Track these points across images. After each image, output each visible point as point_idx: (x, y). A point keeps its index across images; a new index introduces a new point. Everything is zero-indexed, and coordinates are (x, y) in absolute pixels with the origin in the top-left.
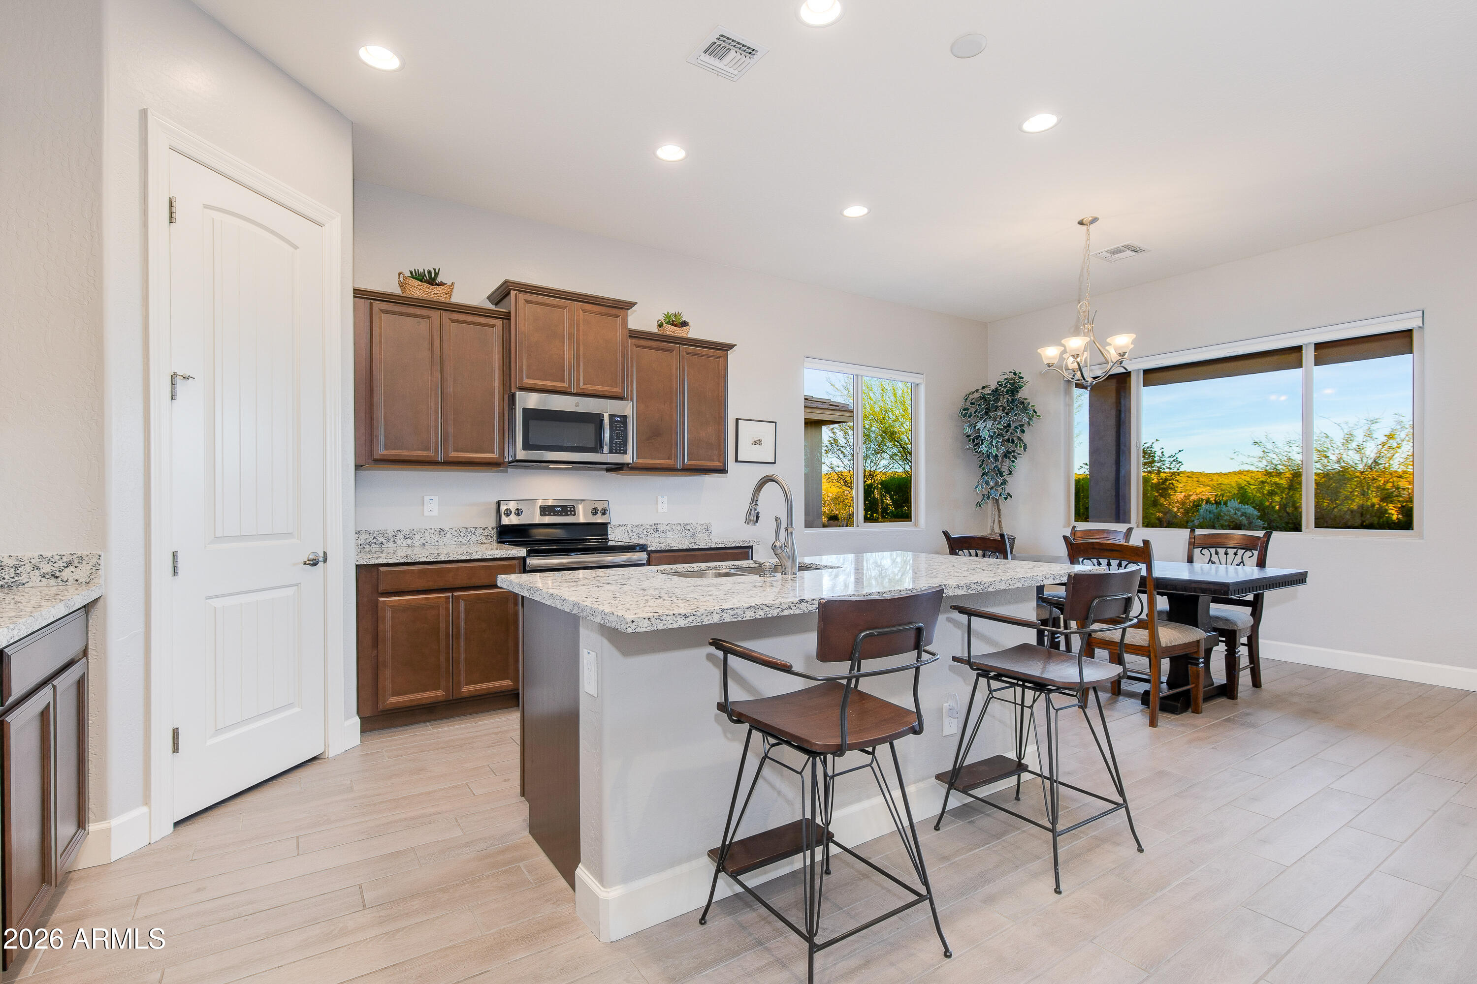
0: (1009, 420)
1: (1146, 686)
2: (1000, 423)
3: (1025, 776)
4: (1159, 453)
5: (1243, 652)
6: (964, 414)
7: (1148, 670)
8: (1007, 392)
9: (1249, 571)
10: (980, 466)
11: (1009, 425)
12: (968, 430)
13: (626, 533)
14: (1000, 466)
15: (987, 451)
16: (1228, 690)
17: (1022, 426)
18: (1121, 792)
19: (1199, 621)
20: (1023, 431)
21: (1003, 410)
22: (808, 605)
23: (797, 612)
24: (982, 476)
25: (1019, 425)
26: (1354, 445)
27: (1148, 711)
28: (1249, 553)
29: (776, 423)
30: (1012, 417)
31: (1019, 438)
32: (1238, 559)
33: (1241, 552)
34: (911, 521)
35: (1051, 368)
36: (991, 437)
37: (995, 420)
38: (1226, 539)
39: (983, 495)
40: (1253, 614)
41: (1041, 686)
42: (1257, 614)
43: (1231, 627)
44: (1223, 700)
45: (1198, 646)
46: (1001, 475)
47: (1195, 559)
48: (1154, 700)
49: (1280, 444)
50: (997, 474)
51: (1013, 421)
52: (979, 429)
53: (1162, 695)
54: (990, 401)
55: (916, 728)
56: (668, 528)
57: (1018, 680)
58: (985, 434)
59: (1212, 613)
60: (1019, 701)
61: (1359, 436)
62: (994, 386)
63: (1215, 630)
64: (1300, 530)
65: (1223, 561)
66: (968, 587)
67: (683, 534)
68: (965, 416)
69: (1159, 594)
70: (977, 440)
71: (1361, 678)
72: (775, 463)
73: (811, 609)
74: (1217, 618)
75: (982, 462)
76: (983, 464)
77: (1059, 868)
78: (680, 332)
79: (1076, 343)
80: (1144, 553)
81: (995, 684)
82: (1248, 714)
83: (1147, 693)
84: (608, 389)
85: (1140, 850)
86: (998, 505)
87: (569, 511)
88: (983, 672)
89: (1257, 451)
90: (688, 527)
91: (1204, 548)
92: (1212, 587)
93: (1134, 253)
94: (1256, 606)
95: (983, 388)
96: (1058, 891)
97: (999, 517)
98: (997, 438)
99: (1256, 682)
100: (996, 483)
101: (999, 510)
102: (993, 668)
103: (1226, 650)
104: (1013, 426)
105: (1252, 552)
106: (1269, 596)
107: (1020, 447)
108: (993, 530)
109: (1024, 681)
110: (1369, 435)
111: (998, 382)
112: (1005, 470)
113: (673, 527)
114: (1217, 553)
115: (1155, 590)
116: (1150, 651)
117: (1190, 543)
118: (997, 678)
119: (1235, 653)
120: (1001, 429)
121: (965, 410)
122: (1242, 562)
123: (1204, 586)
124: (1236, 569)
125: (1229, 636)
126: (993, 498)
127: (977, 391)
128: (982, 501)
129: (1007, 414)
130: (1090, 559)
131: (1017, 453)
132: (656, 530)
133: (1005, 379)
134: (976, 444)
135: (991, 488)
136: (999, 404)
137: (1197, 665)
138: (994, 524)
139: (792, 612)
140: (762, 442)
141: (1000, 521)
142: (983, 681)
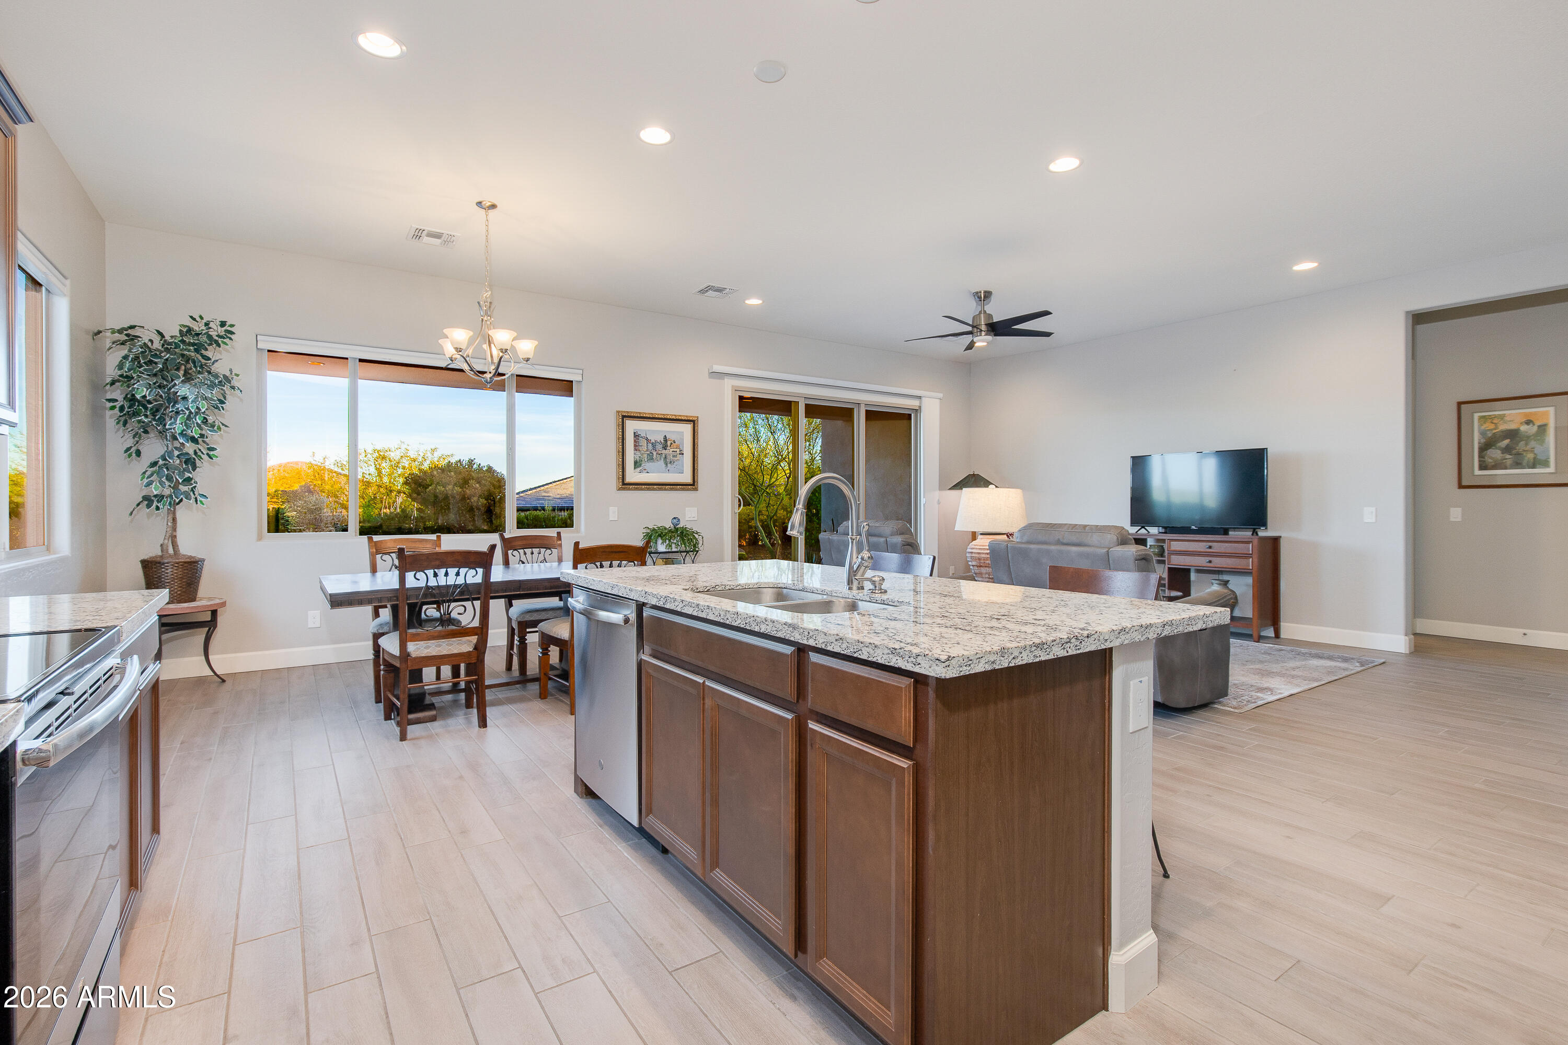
28: (549, 552)
32: (542, 558)
33: (543, 550)
47: (510, 561)
105: (551, 550)
114: (525, 554)
122: (545, 559)
124: (539, 565)
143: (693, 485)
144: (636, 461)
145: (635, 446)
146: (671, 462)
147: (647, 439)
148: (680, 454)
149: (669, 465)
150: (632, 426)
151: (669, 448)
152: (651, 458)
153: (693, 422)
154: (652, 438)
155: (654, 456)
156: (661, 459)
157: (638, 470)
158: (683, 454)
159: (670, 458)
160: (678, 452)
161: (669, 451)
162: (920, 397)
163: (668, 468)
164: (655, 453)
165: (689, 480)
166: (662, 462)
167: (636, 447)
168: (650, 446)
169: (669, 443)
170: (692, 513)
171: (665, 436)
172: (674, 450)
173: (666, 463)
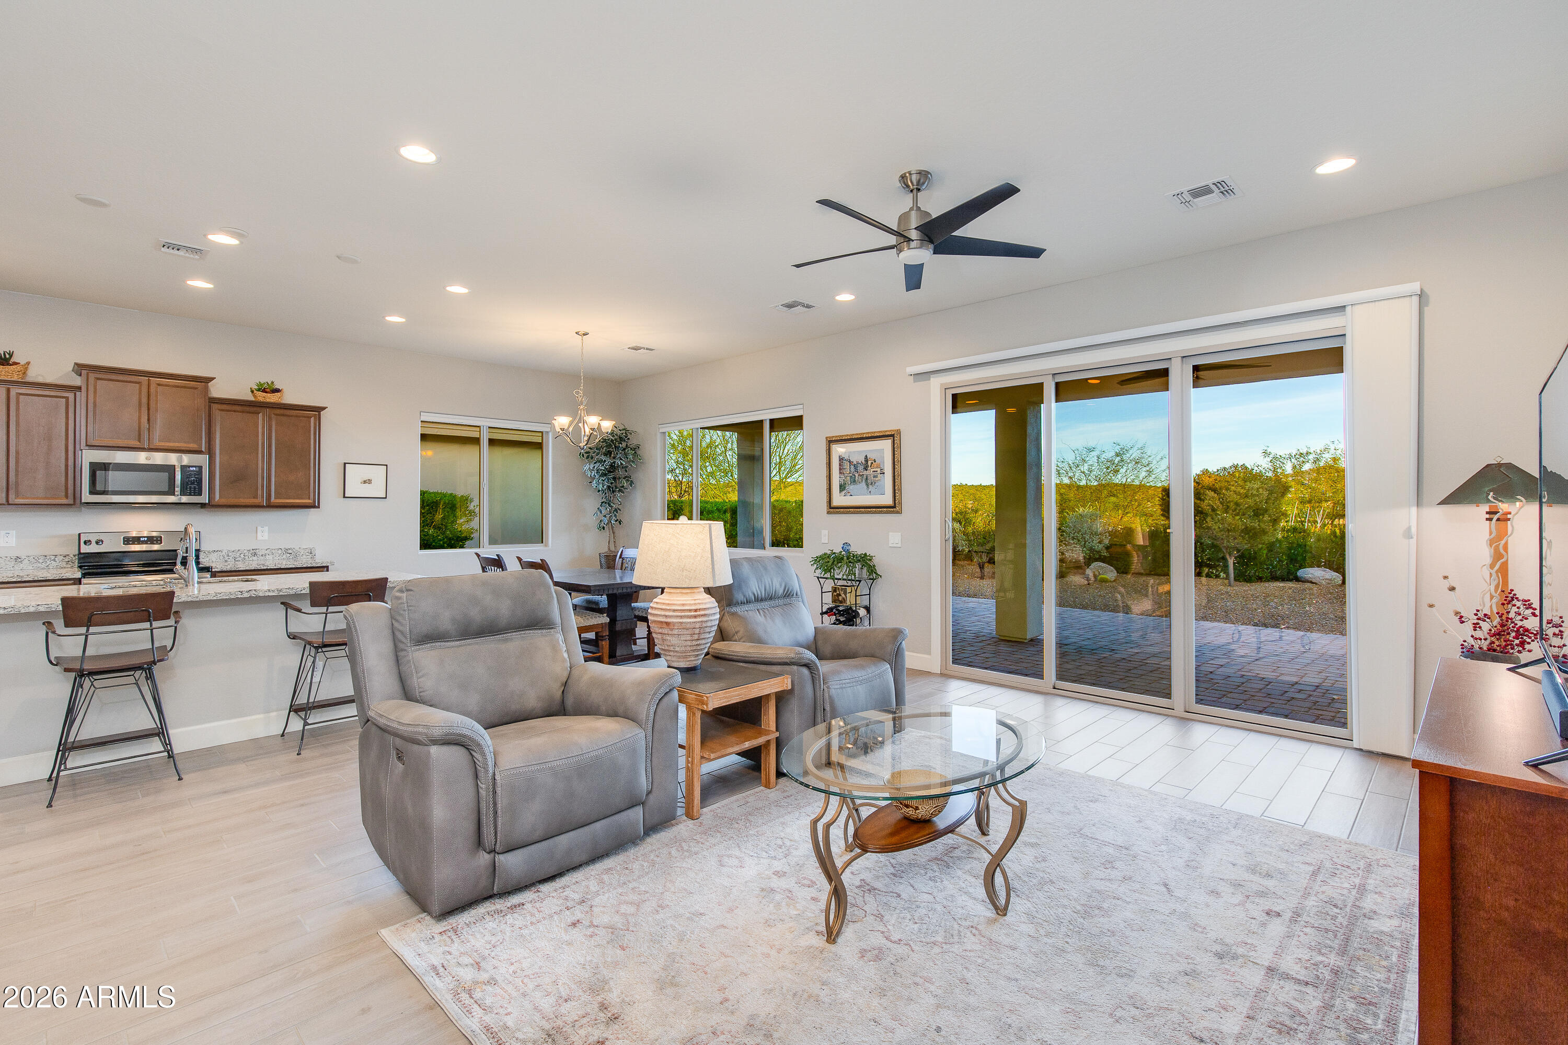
6: (587, 456)
13: (221, 557)
29: (387, 465)
34: (542, 542)
39: (600, 521)
56: (267, 552)
67: (284, 556)
72: (386, 498)
78: (272, 398)
84: (185, 445)
86: (613, 529)
87: (155, 540)
90: (290, 551)
93: (648, 351)
97: (614, 538)
100: (609, 512)
101: (614, 533)
108: (609, 549)
113: (273, 551)
121: (586, 453)
126: (607, 523)
128: (601, 525)
132: (255, 554)
135: (605, 516)
138: (609, 544)
140: (372, 481)
141: (614, 542)
143: (895, 508)
144: (842, 484)
145: (840, 469)
146: (872, 484)
147: (850, 462)
148: (881, 474)
149: (870, 486)
150: (837, 450)
151: (869, 468)
152: (854, 481)
153: (893, 436)
154: (854, 459)
155: (857, 478)
156: (862, 481)
157: (843, 493)
158: (884, 473)
159: (871, 478)
160: (879, 472)
161: (870, 472)
162: (1343, 308)
163: (870, 490)
164: (857, 475)
165: (890, 502)
166: (864, 484)
168: (853, 468)
169: (869, 463)
170: (895, 539)
171: (866, 456)
172: (874, 470)
173: (867, 485)
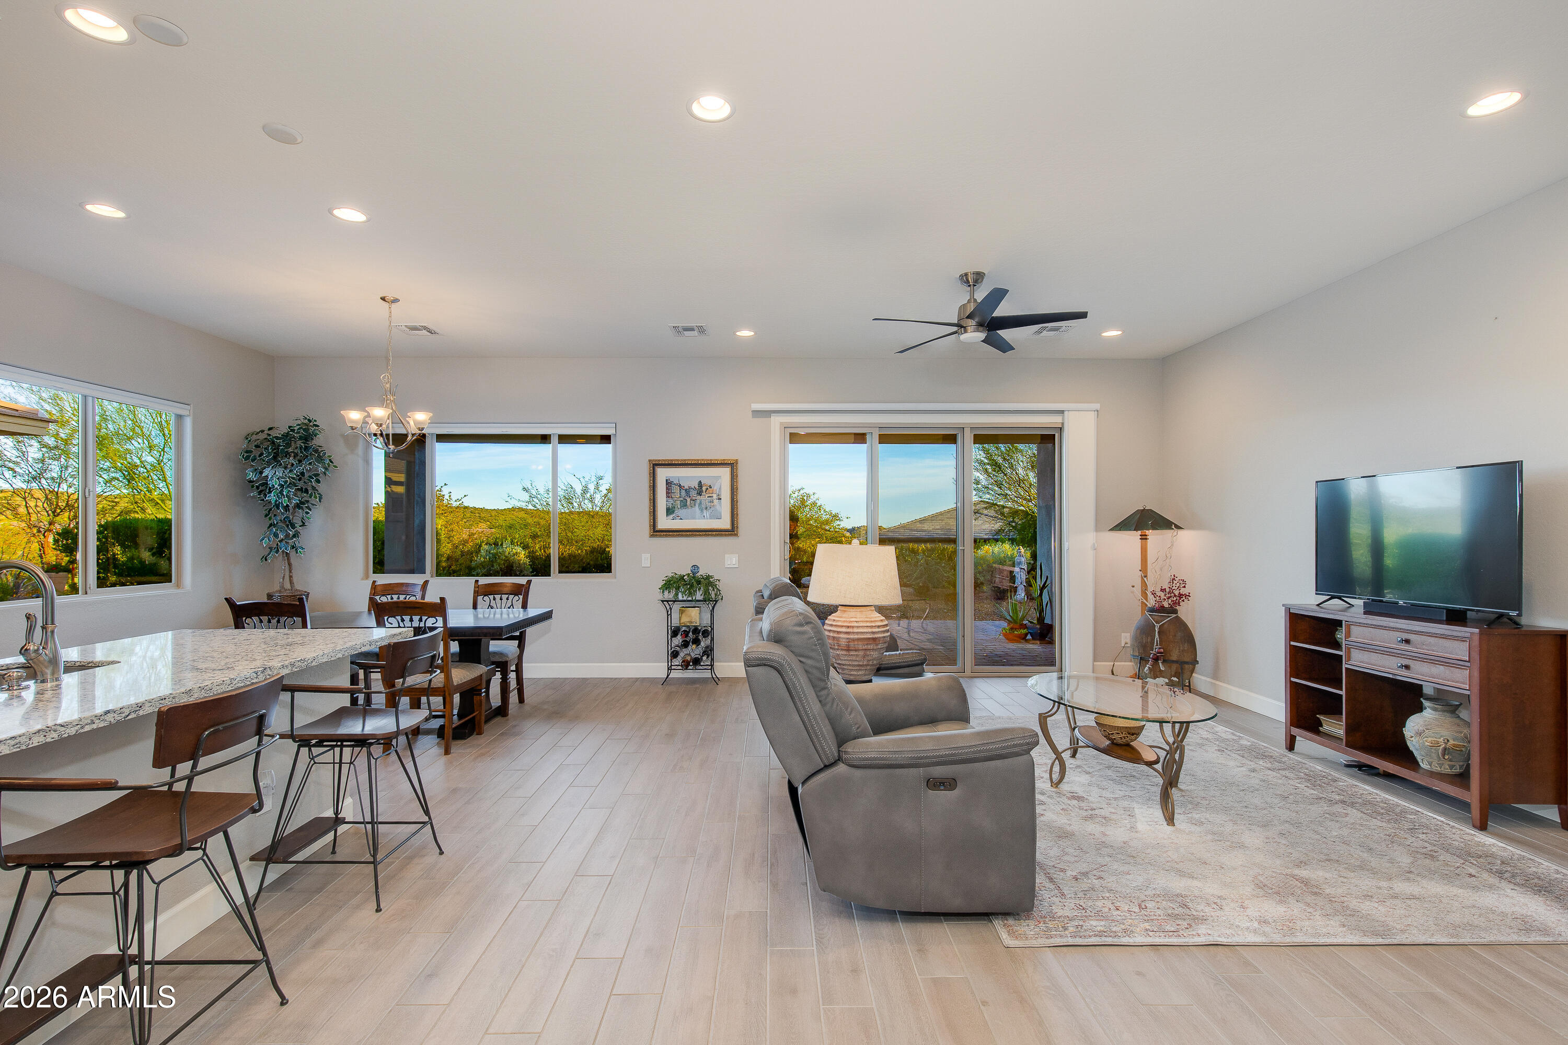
0: (303, 469)
1: (440, 722)
2: (291, 471)
3: (342, 829)
4: (447, 497)
5: (512, 676)
6: (247, 456)
7: (442, 707)
8: (301, 438)
9: (516, 614)
10: (266, 516)
11: (303, 474)
12: (251, 476)
14: (291, 517)
15: (276, 501)
16: (502, 711)
17: (318, 475)
18: (427, 812)
19: (482, 659)
20: (318, 481)
21: (295, 457)
22: (115, 715)
23: (102, 725)
24: (269, 528)
25: (314, 475)
26: (588, 495)
27: (443, 742)
28: (517, 598)
30: (305, 467)
31: (314, 488)
32: (509, 604)
33: (511, 597)
34: (171, 582)
35: (354, 431)
36: (282, 486)
37: (286, 468)
38: (501, 586)
39: (271, 548)
40: (519, 646)
41: (361, 741)
42: (521, 646)
43: (503, 660)
44: (499, 719)
45: (481, 679)
46: (293, 526)
47: (479, 606)
48: (448, 732)
49: (542, 491)
50: (287, 526)
51: (307, 470)
52: (267, 476)
53: (454, 726)
54: (279, 446)
55: (255, 807)
57: (337, 741)
58: (274, 483)
59: (491, 649)
60: (337, 760)
61: (592, 487)
62: (285, 430)
63: (493, 663)
64: (550, 576)
65: (499, 606)
66: (292, 665)
68: (247, 458)
69: (452, 640)
70: (263, 488)
71: (584, 680)
73: (119, 718)
74: (495, 653)
75: (269, 511)
76: (269, 513)
77: (380, 890)
79: (379, 412)
80: (439, 609)
81: (316, 751)
82: (515, 726)
83: (442, 727)
85: (441, 853)
86: (289, 559)
88: (304, 742)
89: (526, 496)
91: (485, 596)
92: (491, 631)
93: (429, 334)
94: (521, 639)
95: (270, 429)
96: (378, 910)
97: (290, 572)
98: (288, 486)
99: (521, 700)
100: (287, 536)
101: (290, 564)
102: (315, 737)
103: (501, 678)
104: (307, 475)
105: (519, 596)
106: (530, 631)
107: (316, 497)
108: (282, 587)
109: (342, 741)
110: (597, 487)
111: (290, 427)
112: (297, 521)
114: (494, 599)
115: (449, 638)
116: (444, 692)
117: (475, 592)
118: (320, 744)
119: (507, 679)
120: (293, 478)
121: (247, 452)
122: (512, 605)
123: (485, 631)
124: (507, 613)
125: (502, 666)
126: (283, 552)
127: (262, 431)
128: (269, 554)
129: (300, 461)
130: (394, 617)
131: (311, 504)
133: (299, 425)
134: (261, 492)
135: (281, 541)
136: (290, 450)
137: (480, 694)
138: (283, 580)
139: (95, 726)
141: (291, 577)
142: (304, 751)
143: (732, 531)
144: (669, 508)
145: (667, 493)
146: (706, 508)
147: (680, 486)
148: (717, 499)
149: (705, 511)
150: (663, 474)
151: (704, 493)
152: (684, 505)
153: (732, 465)
154: (686, 484)
155: (688, 503)
156: (695, 505)
157: (671, 516)
158: (720, 499)
159: (705, 503)
160: (715, 497)
161: (705, 497)
162: (1062, 412)
163: (704, 514)
164: (689, 500)
165: (728, 526)
166: (697, 508)
167: (669, 493)
168: (683, 492)
169: (704, 489)
170: (732, 560)
171: (700, 482)
172: (710, 495)
173: (702, 510)
